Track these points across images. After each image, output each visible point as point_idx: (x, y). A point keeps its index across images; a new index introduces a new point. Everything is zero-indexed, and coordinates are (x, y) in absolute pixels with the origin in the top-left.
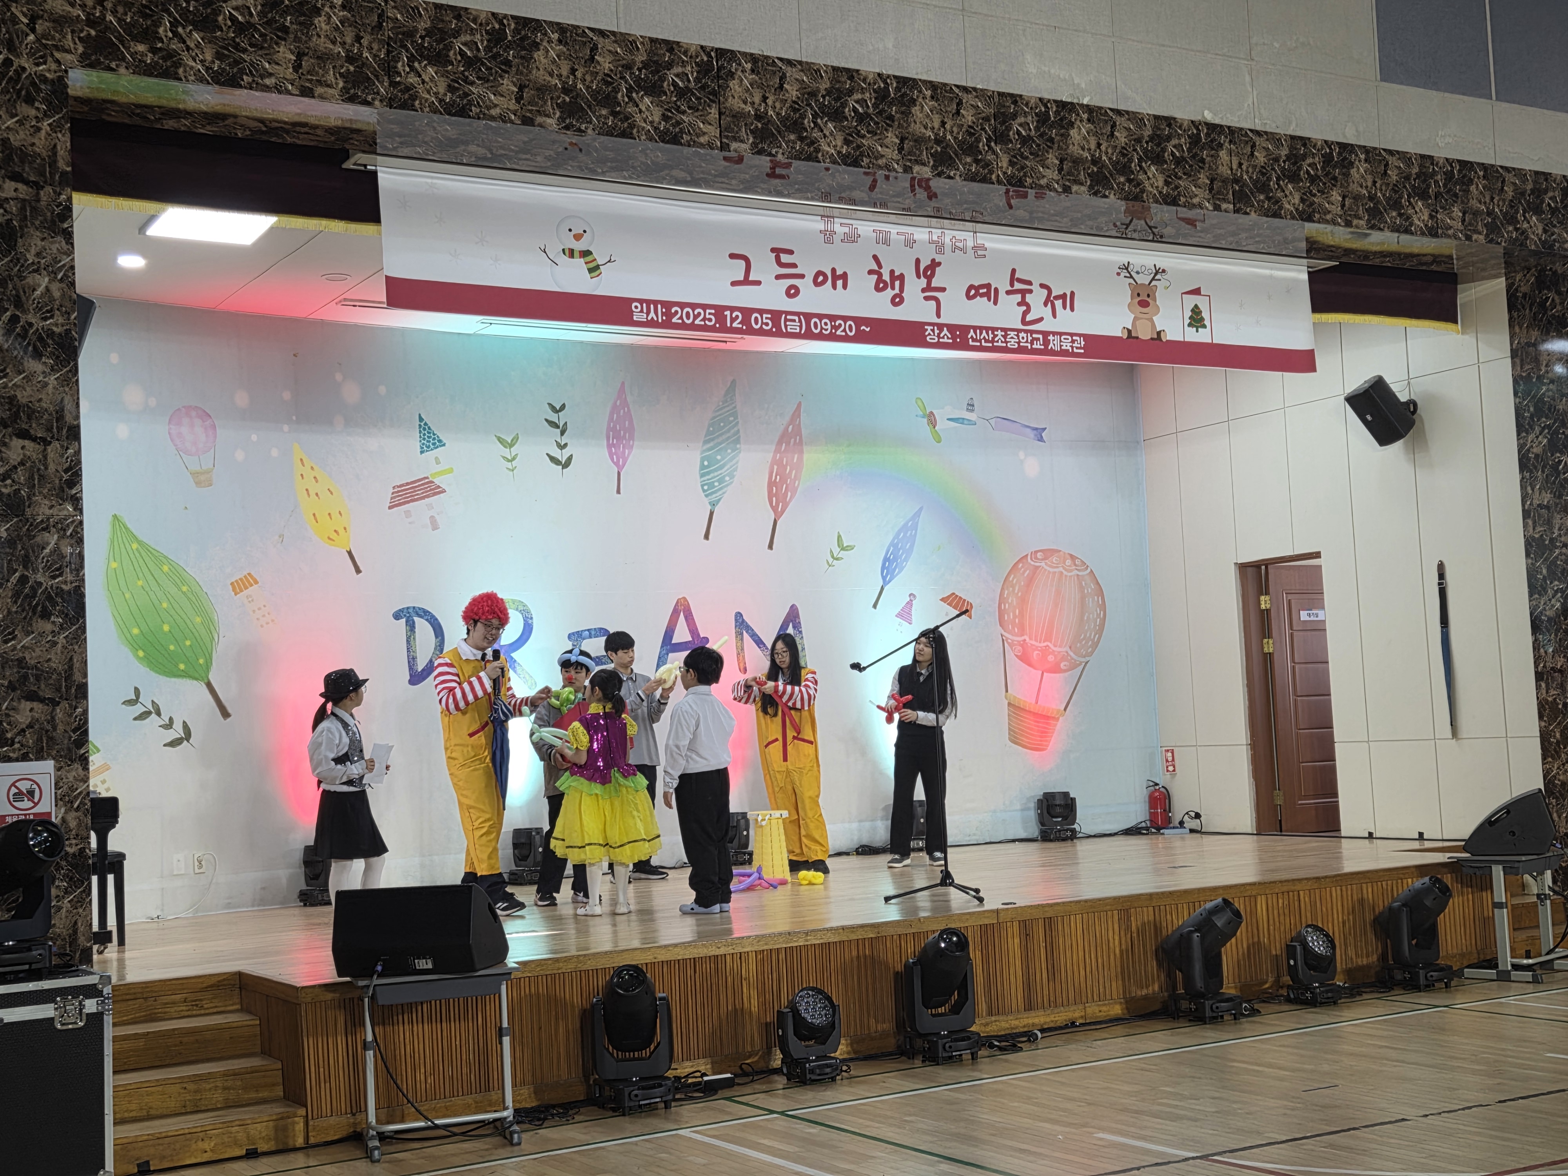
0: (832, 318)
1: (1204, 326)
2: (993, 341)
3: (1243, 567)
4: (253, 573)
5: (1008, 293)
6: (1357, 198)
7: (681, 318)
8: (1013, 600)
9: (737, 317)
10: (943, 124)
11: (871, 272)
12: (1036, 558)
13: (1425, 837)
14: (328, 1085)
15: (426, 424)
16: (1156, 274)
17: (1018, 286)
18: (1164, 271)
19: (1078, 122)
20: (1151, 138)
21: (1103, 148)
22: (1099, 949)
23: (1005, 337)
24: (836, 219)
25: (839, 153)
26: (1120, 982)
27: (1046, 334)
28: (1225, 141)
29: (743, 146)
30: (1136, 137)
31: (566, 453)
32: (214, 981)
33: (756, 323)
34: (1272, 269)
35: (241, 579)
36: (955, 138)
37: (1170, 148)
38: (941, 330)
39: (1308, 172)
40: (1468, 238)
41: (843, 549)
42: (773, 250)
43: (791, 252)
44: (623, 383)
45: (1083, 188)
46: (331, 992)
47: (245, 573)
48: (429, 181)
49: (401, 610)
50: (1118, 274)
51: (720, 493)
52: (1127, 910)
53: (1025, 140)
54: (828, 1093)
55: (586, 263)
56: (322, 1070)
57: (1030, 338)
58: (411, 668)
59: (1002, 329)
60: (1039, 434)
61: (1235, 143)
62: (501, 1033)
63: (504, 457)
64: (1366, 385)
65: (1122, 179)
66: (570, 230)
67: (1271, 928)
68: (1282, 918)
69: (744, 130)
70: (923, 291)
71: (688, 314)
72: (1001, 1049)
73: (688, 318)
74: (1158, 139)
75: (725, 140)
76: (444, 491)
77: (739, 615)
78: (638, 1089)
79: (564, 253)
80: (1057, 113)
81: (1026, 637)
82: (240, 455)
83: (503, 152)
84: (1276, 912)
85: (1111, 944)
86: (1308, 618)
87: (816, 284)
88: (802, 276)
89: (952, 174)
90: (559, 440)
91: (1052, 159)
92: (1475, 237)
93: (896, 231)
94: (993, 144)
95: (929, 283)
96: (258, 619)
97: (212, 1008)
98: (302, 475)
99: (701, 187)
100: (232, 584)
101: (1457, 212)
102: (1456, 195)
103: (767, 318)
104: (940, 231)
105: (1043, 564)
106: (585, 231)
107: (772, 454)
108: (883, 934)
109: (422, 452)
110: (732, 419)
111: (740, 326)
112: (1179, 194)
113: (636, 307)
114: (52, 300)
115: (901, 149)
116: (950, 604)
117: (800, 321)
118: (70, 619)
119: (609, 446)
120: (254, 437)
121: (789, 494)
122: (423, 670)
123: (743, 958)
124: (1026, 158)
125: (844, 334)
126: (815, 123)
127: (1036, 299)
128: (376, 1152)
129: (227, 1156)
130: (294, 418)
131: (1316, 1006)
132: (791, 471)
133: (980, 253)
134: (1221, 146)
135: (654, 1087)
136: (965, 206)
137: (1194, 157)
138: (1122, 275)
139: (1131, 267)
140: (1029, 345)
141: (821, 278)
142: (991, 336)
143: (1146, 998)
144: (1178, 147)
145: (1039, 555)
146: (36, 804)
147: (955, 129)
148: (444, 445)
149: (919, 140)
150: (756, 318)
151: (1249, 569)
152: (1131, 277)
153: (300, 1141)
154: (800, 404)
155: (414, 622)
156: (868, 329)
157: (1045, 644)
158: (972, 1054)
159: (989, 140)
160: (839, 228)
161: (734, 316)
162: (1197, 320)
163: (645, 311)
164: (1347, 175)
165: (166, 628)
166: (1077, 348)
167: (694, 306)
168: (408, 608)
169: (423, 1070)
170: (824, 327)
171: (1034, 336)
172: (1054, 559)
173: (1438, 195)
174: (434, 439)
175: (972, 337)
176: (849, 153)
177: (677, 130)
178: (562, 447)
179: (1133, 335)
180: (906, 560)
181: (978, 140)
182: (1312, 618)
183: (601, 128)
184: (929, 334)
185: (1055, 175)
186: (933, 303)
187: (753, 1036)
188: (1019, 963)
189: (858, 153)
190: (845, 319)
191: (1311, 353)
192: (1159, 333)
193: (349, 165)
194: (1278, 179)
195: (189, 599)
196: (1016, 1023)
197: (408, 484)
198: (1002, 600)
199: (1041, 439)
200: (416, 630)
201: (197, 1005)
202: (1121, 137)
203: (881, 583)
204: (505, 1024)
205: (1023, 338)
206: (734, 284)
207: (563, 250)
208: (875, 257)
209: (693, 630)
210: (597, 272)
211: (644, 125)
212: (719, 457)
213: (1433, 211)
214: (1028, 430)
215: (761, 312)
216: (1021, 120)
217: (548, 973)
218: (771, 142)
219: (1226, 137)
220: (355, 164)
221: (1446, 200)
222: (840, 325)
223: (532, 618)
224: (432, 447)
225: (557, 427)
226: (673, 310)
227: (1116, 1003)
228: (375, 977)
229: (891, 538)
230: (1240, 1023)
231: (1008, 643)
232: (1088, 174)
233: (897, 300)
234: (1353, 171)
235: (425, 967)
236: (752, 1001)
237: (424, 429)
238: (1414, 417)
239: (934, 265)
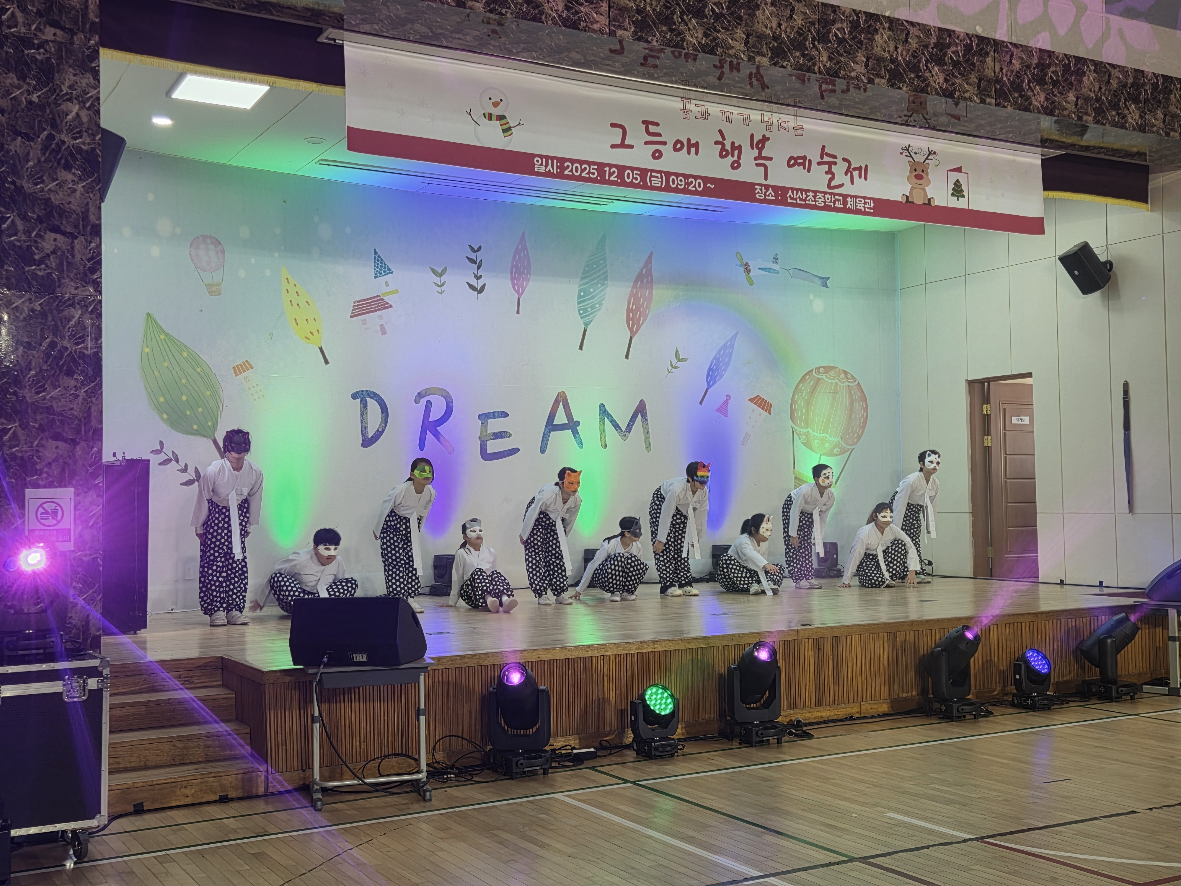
0: (686, 176)
1: (963, 196)
2: (805, 200)
3: (971, 383)
4: (249, 361)
5: (819, 164)
6: (1087, 99)
7: (571, 171)
8: (801, 402)
9: (614, 172)
10: (779, 25)
11: (716, 143)
12: (819, 372)
13: (1104, 585)
14: (284, 747)
15: (379, 257)
16: (929, 155)
17: (826, 159)
18: (935, 153)
19: (881, 30)
20: (936, 45)
21: (899, 50)
22: (872, 661)
23: (815, 197)
24: (692, 101)
25: (699, 43)
26: (887, 687)
27: (845, 196)
28: (990, 51)
29: (626, 33)
30: (924, 43)
31: (481, 283)
32: (202, 662)
33: (628, 178)
34: (1014, 155)
35: (240, 365)
36: (788, 37)
37: (950, 53)
38: (767, 190)
39: (1051, 78)
40: (1167, 134)
41: (679, 360)
42: (644, 122)
43: (657, 124)
44: (524, 233)
45: (883, 81)
46: (289, 675)
47: (244, 360)
48: (384, 54)
49: (357, 393)
50: (901, 153)
51: (592, 316)
52: (895, 633)
53: (841, 41)
54: (669, 767)
55: (501, 125)
56: (280, 736)
57: (833, 199)
58: (363, 435)
59: (813, 191)
60: (824, 282)
61: (998, 53)
62: (419, 712)
63: (435, 284)
64: (1076, 248)
65: (913, 76)
66: (490, 99)
67: (1000, 649)
68: (1008, 642)
69: (627, 20)
70: (755, 159)
71: (577, 168)
72: (797, 735)
73: (577, 171)
74: (941, 46)
75: (612, 28)
76: (391, 307)
77: (602, 406)
78: (524, 759)
79: (485, 116)
80: (866, 22)
81: (810, 430)
82: (242, 273)
83: (441, 31)
84: (1004, 638)
85: (882, 659)
86: (1017, 422)
87: (675, 150)
88: (665, 143)
89: (785, 64)
90: (476, 273)
91: (861, 57)
92: (1172, 134)
93: (737, 112)
94: (816, 43)
95: (760, 153)
96: (252, 394)
97: (200, 683)
98: (287, 290)
99: (591, 69)
100: (234, 368)
101: (1160, 114)
102: (1160, 102)
103: (636, 174)
104: (770, 114)
105: (824, 377)
106: (501, 100)
107: (630, 289)
108: (712, 645)
109: (376, 277)
110: (602, 262)
111: (616, 179)
112: (955, 90)
113: (538, 161)
114: (81, 124)
115: (746, 43)
116: (755, 404)
117: (662, 178)
118: (89, 377)
119: (512, 279)
120: (253, 261)
121: (642, 319)
122: (372, 437)
123: (605, 660)
124: (841, 55)
125: (694, 189)
126: (682, 19)
127: (839, 169)
128: (319, 803)
129: (204, 800)
130: (283, 248)
131: (1034, 711)
132: (643, 303)
133: (799, 132)
134: (987, 54)
135: (535, 758)
136: (792, 92)
137: (967, 61)
138: (904, 154)
139: (911, 148)
140: (832, 204)
141: (679, 146)
142: (804, 196)
143: (906, 699)
144: (956, 53)
145: (821, 370)
146: (59, 522)
147: (788, 30)
148: (392, 273)
149: (761, 37)
150: (628, 174)
151: (976, 385)
152: (911, 156)
153: (261, 790)
154: (652, 253)
155: (366, 402)
156: (712, 186)
157: (823, 435)
158: (778, 739)
159: (814, 39)
160: (694, 107)
161: (611, 171)
162: (957, 191)
163: (544, 164)
164: (1080, 82)
165: (184, 398)
166: (868, 208)
167: (581, 162)
168: (362, 391)
169: (358, 738)
170: (679, 183)
171: (837, 197)
172: (832, 373)
173: (1146, 101)
174: (385, 268)
175: (790, 196)
176: (708, 44)
177: (576, 17)
178: (478, 278)
179: (910, 200)
180: (725, 370)
181: (805, 39)
182: (1020, 422)
183: (517, 13)
184: (758, 192)
185: (863, 70)
186: (763, 169)
187: (611, 718)
188: (812, 669)
189: (714, 44)
190: (696, 177)
191: (1042, 220)
192: (929, 200)
193: (322, 39)
194: (1029, 81)
195: (202, 378)
196: (809, 715)
197: (365, 300)
198: (793, 402)
199: (826, 286)
200: (368, 407)
201: (188, 681)
202: (913, 43)
203: (706, 387)
204: (422, 706)
205: (828, 199)
206: (613, 146)
207: (484, 114)
208: (720, 132)
209: (569, 415)
210: (509, 133)
211: (551, 12)
212: (592, 290)
213: (1142, 112)
214: (817, 278)
215: (633, 169)
216: (839, 25)
217: (456, 666)
218: (648, 32)
219: (992, 47)
220: (327, 38)
221: (1152, 105)
222: (692, 182)
223: (452, 402)
224: (383, 273)
225: (475, 263)
226: (566, 165)
227: (883, 703)
228: (322, 666)
229: (715, 353)
230: (978, 722)
231: (797, 434)
232: (888, 70)
233: (736, 165)
234: (1085, 79)
235: (362, 660)
236: (611, 693)
237: (378, 260)
238: (1110, 273)
239: (765, 139)
